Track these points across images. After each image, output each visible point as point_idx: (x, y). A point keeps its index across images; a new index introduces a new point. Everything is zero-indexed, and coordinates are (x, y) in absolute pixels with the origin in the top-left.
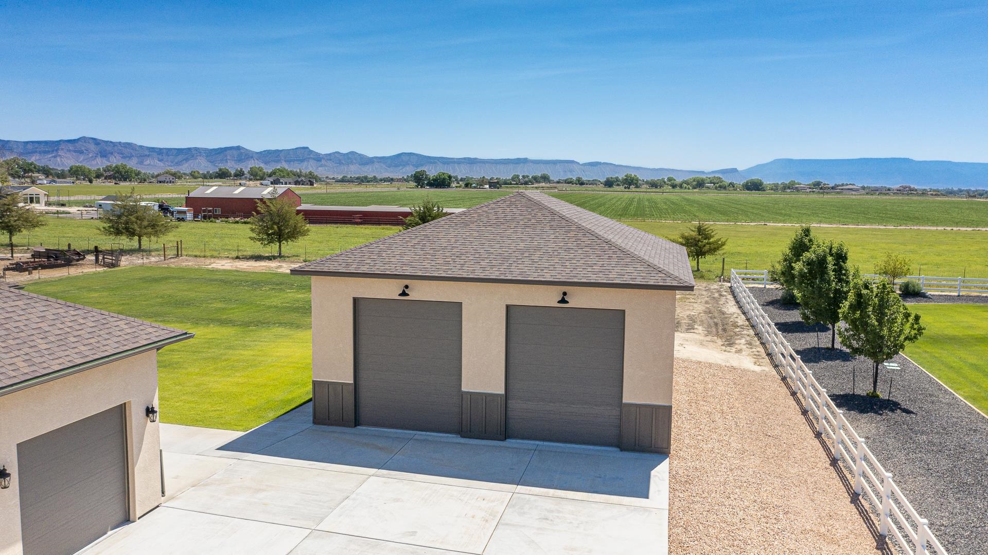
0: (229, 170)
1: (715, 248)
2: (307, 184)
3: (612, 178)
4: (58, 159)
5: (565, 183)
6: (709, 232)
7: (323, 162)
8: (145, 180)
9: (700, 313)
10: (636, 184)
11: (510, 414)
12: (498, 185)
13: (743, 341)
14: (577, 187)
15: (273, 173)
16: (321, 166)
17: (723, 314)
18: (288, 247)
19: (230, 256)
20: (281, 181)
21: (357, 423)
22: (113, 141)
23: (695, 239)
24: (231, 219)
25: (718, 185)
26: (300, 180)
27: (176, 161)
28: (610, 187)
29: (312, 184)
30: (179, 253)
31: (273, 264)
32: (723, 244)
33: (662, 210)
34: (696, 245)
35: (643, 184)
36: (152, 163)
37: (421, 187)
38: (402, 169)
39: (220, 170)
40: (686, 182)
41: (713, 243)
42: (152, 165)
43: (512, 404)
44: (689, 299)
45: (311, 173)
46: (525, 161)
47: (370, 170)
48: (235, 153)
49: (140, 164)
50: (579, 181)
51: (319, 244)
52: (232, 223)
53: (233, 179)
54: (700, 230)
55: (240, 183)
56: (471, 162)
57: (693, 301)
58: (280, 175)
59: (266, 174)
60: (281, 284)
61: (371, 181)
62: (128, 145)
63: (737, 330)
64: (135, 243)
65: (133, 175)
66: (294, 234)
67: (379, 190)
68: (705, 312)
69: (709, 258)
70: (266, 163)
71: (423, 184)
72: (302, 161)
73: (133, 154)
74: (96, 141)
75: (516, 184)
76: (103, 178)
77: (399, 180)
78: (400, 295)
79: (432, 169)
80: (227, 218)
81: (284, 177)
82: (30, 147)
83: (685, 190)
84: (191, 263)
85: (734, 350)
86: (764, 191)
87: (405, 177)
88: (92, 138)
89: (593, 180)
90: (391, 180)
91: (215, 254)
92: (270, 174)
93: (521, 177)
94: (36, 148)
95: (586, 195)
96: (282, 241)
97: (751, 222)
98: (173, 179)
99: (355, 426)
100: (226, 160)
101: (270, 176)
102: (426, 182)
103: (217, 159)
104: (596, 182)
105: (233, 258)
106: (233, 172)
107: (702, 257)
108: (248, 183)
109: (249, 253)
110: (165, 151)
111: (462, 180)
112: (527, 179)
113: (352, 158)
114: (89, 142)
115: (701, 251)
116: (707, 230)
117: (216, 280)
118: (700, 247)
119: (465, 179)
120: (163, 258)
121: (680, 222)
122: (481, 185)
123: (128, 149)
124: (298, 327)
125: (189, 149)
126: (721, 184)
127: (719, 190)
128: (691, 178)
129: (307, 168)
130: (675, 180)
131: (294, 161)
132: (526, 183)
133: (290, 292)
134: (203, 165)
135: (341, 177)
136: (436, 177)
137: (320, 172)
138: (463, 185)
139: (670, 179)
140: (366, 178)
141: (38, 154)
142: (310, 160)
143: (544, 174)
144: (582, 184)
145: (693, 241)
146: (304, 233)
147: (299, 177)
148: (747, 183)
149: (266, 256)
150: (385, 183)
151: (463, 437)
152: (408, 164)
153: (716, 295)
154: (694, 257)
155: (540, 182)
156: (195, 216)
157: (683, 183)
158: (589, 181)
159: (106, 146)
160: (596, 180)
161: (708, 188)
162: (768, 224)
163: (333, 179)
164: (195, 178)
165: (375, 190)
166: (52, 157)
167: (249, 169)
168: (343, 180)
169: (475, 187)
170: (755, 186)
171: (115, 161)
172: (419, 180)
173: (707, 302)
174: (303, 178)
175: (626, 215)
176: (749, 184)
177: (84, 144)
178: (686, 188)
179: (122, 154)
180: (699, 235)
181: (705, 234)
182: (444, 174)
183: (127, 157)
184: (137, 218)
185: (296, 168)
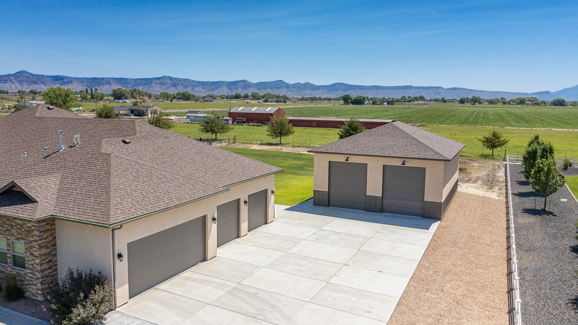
0: (241, 94)
1: (502, 144)
2: (283, 102)
3: (464, 98)
4: (152, 88)
5: (434, 101)
6: (499, 135)
7: (291, 89)
8: (198, 100)
9: (484, 175)
10: (479, 102)
11: (384, 203)
12: (392, 103)
13: (498, 188)
14: (441, 104)
15: (264, 96)
16: (290, 91)
17: (495, 176)
18: (284, 139)
19: (258, 143)
20: (269, 100)
21: (329, 205)
22: (179, 78)
23: (491, 139)
24: (251, 124)
25: (534, 103)
26: (279, 100)
27: (211, 88)
28: (463, 103)
29: (285, 102)
30: (235, 141)
31: (279, 147)
32: (508, 142)
33: (490, 119)
34: (491, 142)
35: (484, 102)
36: (199, 90)
37: (347, 104)
38: (336, 92)
39: (236, 94)
40: (513, 101)
41: (501, 141)
42: (199, 91)
43: (385, 200)
44: (481, 169)
45: (285, 96)
46: (410, 87)
47: (317, 93)
48: (242, 84)
49: (193, 91)
50: (443, 100)
51: (297, 138)
52: (251, 126)
53: (243, 99)
54: (494, 134)
55: (247, 102)
56: (377, 88)
57: (483, 170)
58: (268, 97)
59: (260, 96)
60: (285, 157)
61: (318, 100)
62: (187, 80)
63: (498, 183)
64: (214, 136)
65: (192, 97)
66: (288, 133)
67: (323, 106)
68: (486, 175)
69: (498, 149)
70: (259, 89)
71: (348, 102)
72: (279, 88)
73: (189, 85)
74: (171, 78)
75: (404, 102)
76: (176, 99)
77: (334, 99)
78: (346, 160)
79: (353, 92)
80: (249, 123)
81: (270, 98)
82: (138, 81)
83: (512, 106)
84: (241, 146)
85: (491, 191)
86: (566, 106)
87: (338, 98)
88: (169, 77)
89: (452, 99)
90: (329, 99)
91: (251, 142)
92: (263, 97)
93: (407, 98)
94: (141, 82)
95: (445, 109)
96: (282, 136)
97: (542, 128)
98: (212, 99)
99: (328, 206)
100: (238, 88)
101: (263, 98)
102: (350, 101)
103: (233, 87)
104: (454, 100)
105: (259, 144)
106: (242, 95)
107: (495, 149)
108: (251, 101)
109: (266, 142)
110: (205, 83)
111: (371, 99)
112: (410, 99)
113: (307, 86)
114: (167, 79)
115: (494, 145)
116: (498, 134)
117: (256, 154)
118: (493, 143)
119: (373, 99)
120: (228, 144)
121: (497, 127)
122: (382, 103)
123: (186, 82)
124: (298, 175)
125: (218, 82)
126: (536, 102)
127: (534, 106)
128: (516, 98)
129: (281, 92)
130: (505, 99)
131: (274, 88)
132: (410, 101)
133: (290, 161)
134: (225, 91)
135: (301, 97)
136: (356, 99)
137: (289, 95)
138: (372, 103)
139: (502, 99)
140: (315, 98)
141: (142, 86)
142: (283, 88)
143: (421, 96)
144: (445, 102)
145: (490, 140)
146: (292, 133)
147: (278, 98)
148: (554, 101)
149: (274, 144)
150: (326, 101)
151: (366, 211)
152: (339, 89)
153: (497, 168)
154: (490, 148)
155: (418, 101)
156: (233, 122)
157: (510, 101)
158: (449, 100)
159: (176, 80)
160: (454, 99)
161: (527, 104)
162: (552, 129)
163: (296, 98)
164: (223, 99)
165: (321, 106)
166: (149, 87)
167: (251, 94)
168: (302, 99)
169: (378, 104)
170: (560, 103)
171: (181, 89)
172: (346, 100)
173: (490, 171)
174: (281, 99)
175: (466, 122)
176: (556, 102)
177: (165, 80)
178: (512, 104)
179: (183, 85)
180: (494, 137)
181: (497, 137)
182: (360, 96)
183: (186, 86)
184: (216, 125)
185: (276, 92)
